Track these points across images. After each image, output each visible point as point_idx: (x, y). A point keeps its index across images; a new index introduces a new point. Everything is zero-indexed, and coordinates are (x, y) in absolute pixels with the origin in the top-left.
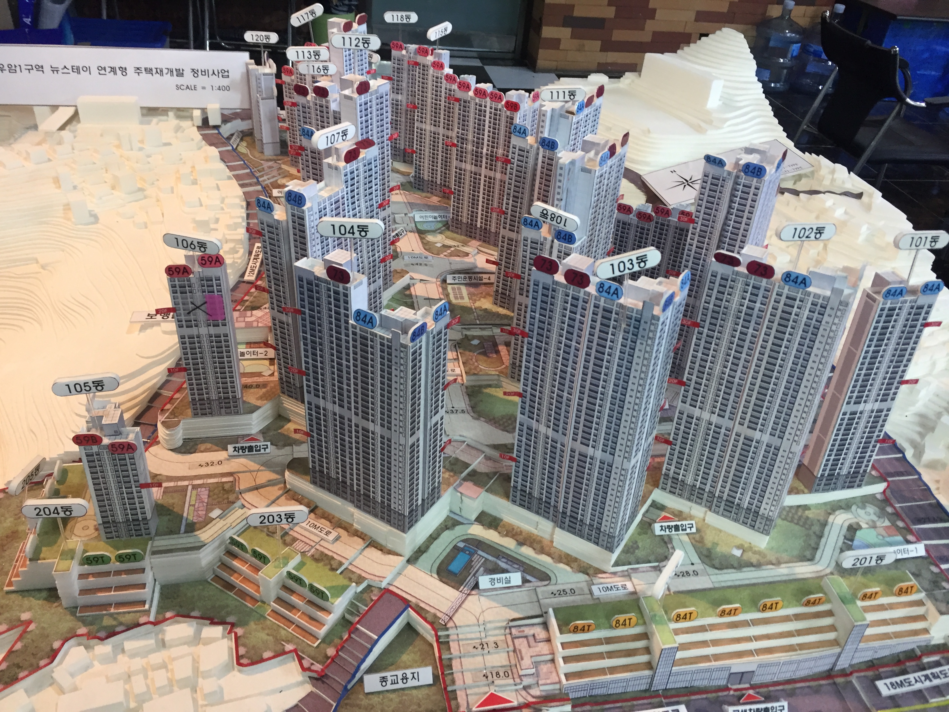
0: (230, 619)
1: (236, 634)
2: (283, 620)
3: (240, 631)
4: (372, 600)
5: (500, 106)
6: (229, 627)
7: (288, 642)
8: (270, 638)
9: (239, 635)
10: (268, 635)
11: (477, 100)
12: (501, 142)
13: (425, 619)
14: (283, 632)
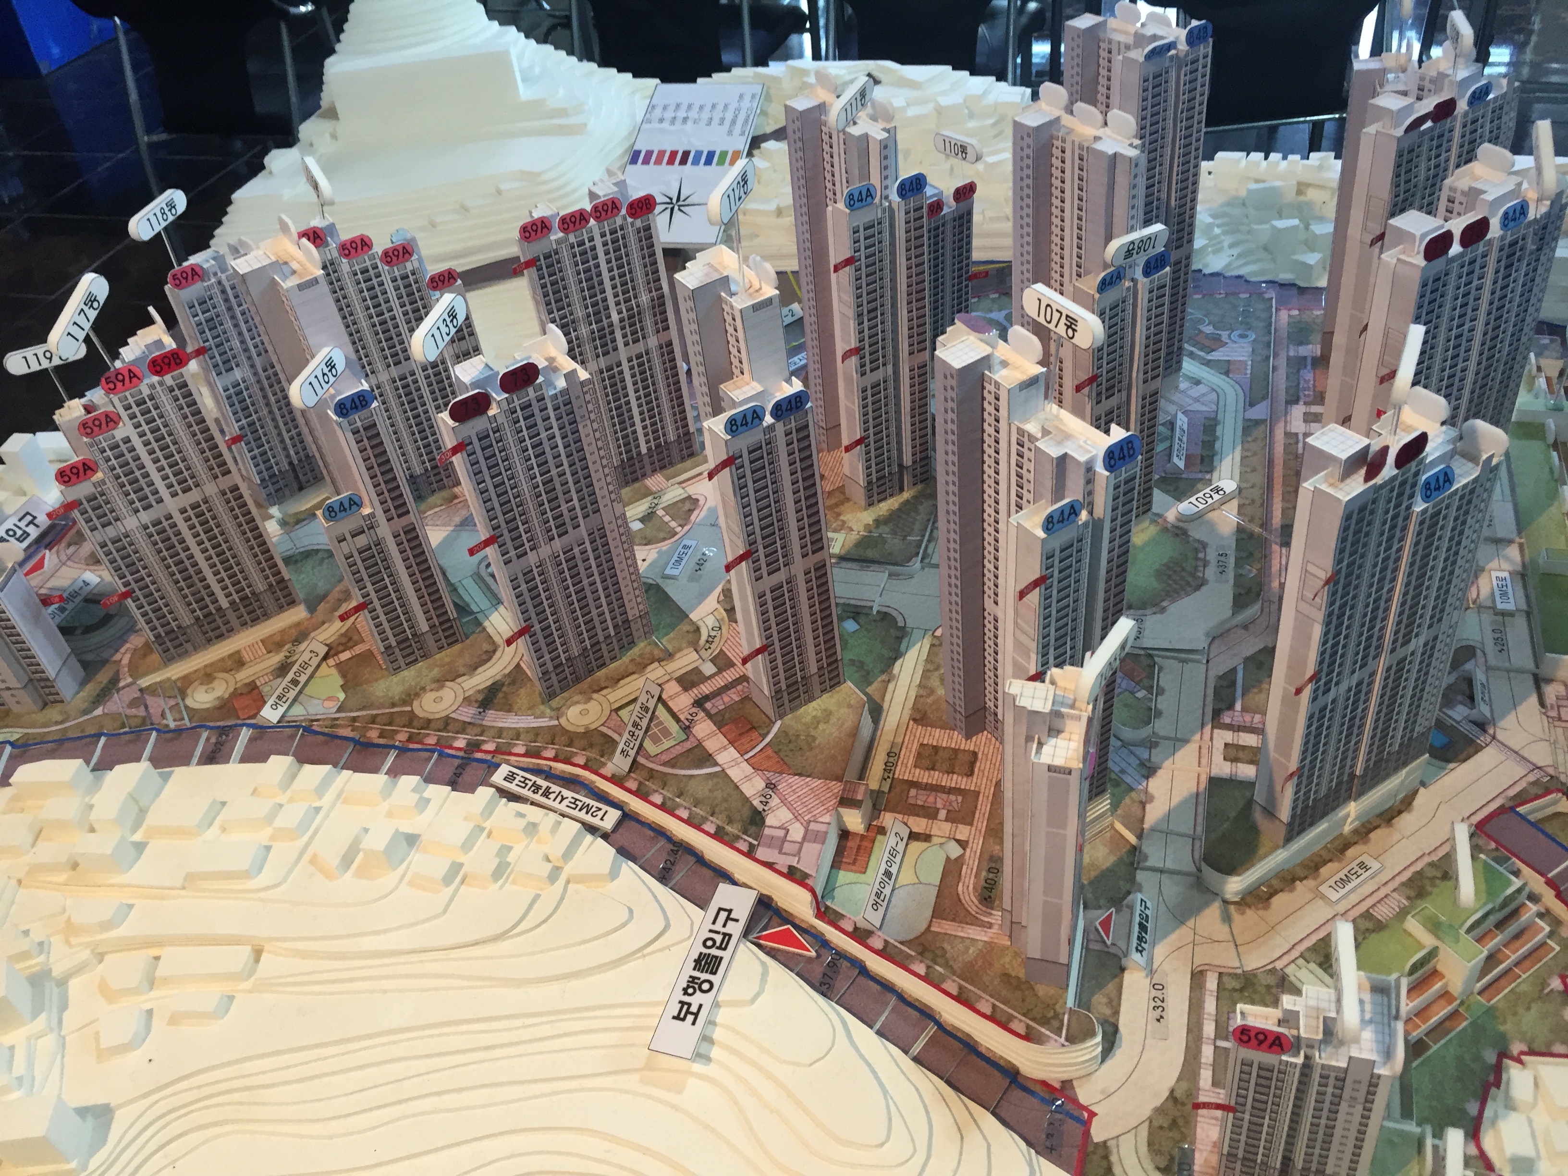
0: (1490, 1057)
1: (1523, 1053)
2: (1503, 981)
3: (1516, 1048)
4: (1497, 849)
5: (619, 221)
6: (1507, 1062)
7: (1544, 984)
8: (1535, 1007)
9: (1525, 1049)
10: (1528, 1009)
11: (572, 238)
12: (640, 280)
13: (1537, 797)
14: (1524, 988)
